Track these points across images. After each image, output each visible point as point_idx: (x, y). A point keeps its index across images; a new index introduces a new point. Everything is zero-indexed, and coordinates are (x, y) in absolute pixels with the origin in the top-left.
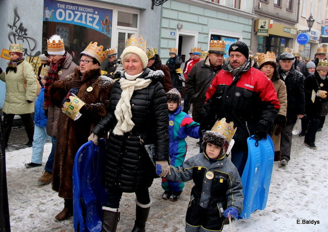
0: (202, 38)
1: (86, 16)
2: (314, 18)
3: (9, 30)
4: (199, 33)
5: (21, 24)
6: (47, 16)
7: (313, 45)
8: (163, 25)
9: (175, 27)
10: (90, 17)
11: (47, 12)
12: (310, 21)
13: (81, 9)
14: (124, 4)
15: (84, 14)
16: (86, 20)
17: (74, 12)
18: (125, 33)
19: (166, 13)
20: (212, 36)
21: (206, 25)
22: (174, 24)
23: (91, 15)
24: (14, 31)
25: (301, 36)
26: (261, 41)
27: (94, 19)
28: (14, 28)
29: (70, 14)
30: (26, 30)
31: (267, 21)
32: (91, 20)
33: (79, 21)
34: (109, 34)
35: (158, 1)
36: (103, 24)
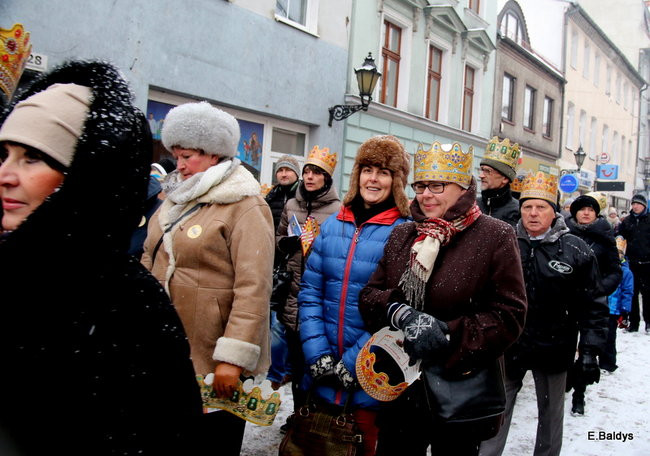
2: (586, 150)
6: (153, 130)
8: (348, 154)
11: (152, 122)
12: (580, 156)
14: (283, 115)
25: (565, 179)
34: (257, 164)
35: (339, 112)
36: (248, 147)
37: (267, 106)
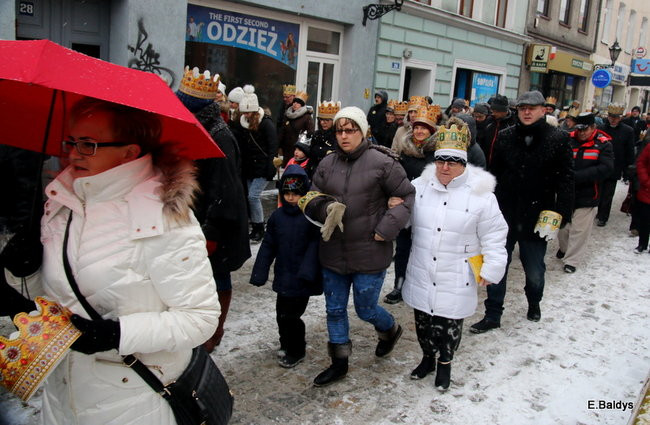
0: (443, 74)
1: (256, 34)
2: (621, 45)
3: (129, 55)
4: (438, 65)
5: (150, 46)
6: (194, 33)
7: (616, 88)
8: (382, 51)
9: (400, 54)
10: (263, 36)
11: (193, 26)
12: (615, 51)
13: (248, 22)
14: (318, 15)
15: (253, 31)
16: (256, 41)
17: (236, 28)
18: (319, 64)
19: (386, 32)
20: (459, 70)
21: (449, 53)
22: (398, 50)
23: (265, 33)
24: (138, 57)
25: (598, 73)
26: (536, 81)
27: (269, 39)
28: (139, 52)
29: (230, 31)
30: (157, 56)
31: (547, 48)
32: (264, 40)
33: (245, 43)
34: (293, 64)
35: (373, 10)
36: (284, 48)
37: (303, 7)
